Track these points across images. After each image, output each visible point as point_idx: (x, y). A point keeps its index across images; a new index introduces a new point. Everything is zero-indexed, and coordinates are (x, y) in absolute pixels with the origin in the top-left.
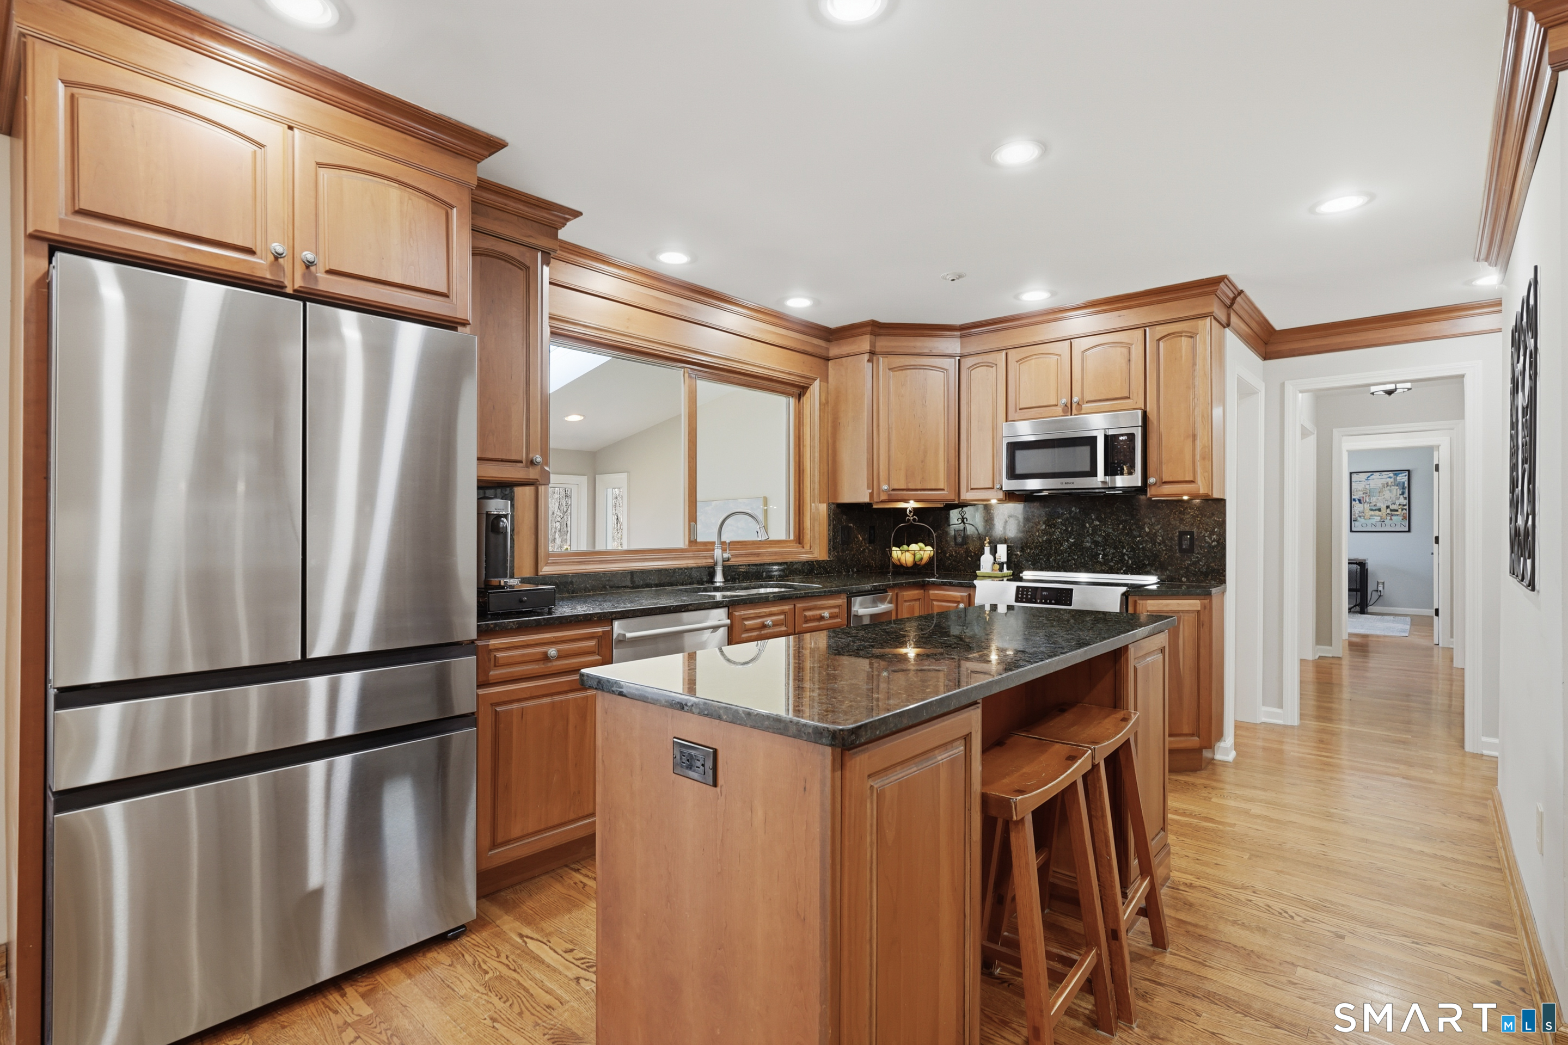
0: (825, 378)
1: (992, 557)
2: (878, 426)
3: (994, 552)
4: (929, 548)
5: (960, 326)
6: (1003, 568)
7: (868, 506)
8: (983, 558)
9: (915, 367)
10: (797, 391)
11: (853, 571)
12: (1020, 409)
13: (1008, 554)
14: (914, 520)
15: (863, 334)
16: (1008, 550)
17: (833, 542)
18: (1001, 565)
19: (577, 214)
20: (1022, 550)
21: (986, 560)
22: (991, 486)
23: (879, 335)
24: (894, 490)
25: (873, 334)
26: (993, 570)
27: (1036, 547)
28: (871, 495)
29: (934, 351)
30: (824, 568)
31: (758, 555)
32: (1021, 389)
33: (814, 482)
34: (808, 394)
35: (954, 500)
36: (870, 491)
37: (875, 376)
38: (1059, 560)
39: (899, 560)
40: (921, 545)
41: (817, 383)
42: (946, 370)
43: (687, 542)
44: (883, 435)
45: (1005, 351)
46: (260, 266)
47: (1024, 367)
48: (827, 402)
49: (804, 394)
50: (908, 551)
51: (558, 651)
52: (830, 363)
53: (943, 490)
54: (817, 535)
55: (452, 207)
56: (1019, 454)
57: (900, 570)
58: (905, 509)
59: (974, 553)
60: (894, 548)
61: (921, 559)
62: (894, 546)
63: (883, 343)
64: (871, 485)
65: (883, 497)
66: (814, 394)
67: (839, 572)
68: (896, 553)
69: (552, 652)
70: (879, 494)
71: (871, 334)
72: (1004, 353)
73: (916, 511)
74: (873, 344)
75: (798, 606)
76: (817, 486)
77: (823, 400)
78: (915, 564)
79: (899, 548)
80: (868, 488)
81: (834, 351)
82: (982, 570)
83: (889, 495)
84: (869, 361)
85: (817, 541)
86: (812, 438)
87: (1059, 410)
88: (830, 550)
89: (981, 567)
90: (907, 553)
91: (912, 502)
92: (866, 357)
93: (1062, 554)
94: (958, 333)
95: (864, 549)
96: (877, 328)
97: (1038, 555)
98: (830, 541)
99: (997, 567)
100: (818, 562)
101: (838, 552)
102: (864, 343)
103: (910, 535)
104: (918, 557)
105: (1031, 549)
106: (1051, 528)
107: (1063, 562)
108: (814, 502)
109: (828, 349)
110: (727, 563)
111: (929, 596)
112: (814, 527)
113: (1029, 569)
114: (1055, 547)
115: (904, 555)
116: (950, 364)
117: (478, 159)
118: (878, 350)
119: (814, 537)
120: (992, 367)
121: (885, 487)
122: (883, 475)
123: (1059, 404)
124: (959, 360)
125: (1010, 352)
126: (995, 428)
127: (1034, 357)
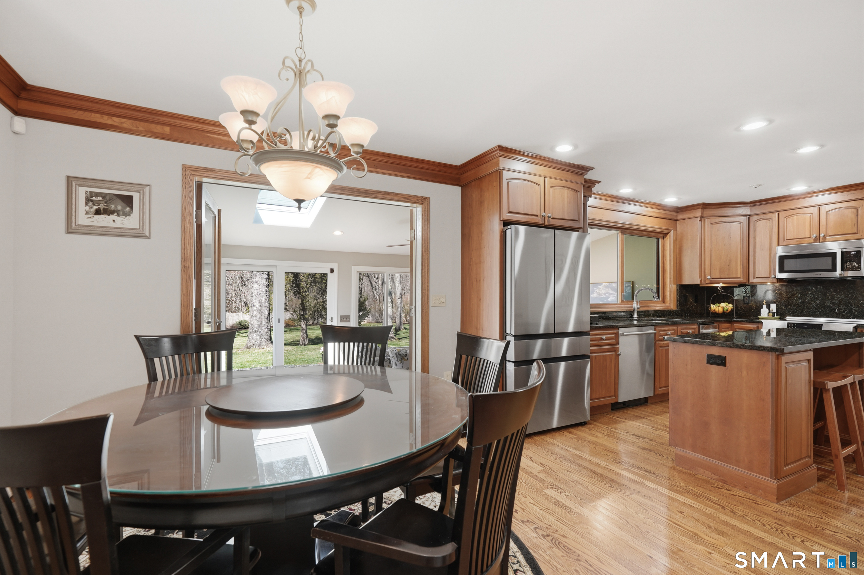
0: (676, 229)
1: (767, 310)
2: (705, 249)
3: (769, 307)
4: (731, 305)
5: (750, 202)
6: (774, 315)
7: (697, 286)
8: (762, 310)
9: (725, 222)
10: (662, 235)
11: (688, 315)
12: (787, 240)
13: (777, 308)
14: (722, 292)
15: (697, 209)
16: (777, 307)
17: (679, 302)
18: (773, 314)
19: (599, 182)
20: (786, 306)
21: (764, 311)
22: (768, 276)
23: (705, 209)
24: (713, 278)
25: (703, 208)
26: (768, 316)
27: (794, 305)
28: (701, 281)
29: (736, 214)
30: (675, 313)
31: (648, 306)
32: (787, 229)
33: (671, 275)
34: (668, 236)
35: (746, 283)
36: (701, 279)
37: (703, 228)
38: (810, 312)
39: (715, 310)
40: (727, 304)
41: (672, 231)
42: (742, 222)
43: (620, 301)
44: (707, 253)
45: (777, 213)
46: (539, 220)
47: (790, 220)
48: (676, 239)
49: (666, 237)
50: (719, 306)
51: (606, 337)
52: (678, 222)
53: (740, 278)
54: (672, 299)
55: (578, 192)
56: (786, 262)
57: (716, 315)
58: (717, 287)
59: (756, 308)
60: (712, 305)
61: (727, 310)
62: (712, 304)
63: (708, 212)
64: (700, 276)
65: (707, 282)
66: (671, 236)
67: (682, 315)
68: (713, 307)
69: (604, 337)
70: (705, 280)
71: (702, 209)
72: (777, 214)
73: (723, 288)
74: (702, 213)
75: (679, 327)
76: (672, 277)
77: (675, 239)
78: (724, 312)
79: (714, 304)
80: (699, 278)
81: (680, 216)
82: (761, 316)
83: (711, 281)
84: (700, 221)
85: (672, 301)
86: (670, 256)
87: (811, 240)
88: (677, 305)
89: (761, 314)
90: (719, 307)
91: (721, 284)
92: (699, 219)
93: (811, 308)
94: (749, 205)
95: (693, 305)
96: (705, 206)
97: (795, 309)
98: (677, 301)
99: (771, 314)
100: (673, 310)
101: (681, 306)
102: (698, 213)
103: (719, 299)
104: (725, 309)
105: (791, 306)
106: (804, 296)
107: (812, 313)
108: (671, 284)
109: (677, 216)
110: (638, 310)
111: (734, 327)
112: (671, 295)
113: (790, 316)
114: (807, 305)
115: (718, 308)
116: (744, 220)
117: (583, 175)
118: (704, 215)
119: (671, 299)
120: (769, 220)
121: (709, 277)
122: (707, 272)
123: (811, 237)
124: (749, 217)
125: (780, 213)
126: (771, 249)
127: (796, 215)
